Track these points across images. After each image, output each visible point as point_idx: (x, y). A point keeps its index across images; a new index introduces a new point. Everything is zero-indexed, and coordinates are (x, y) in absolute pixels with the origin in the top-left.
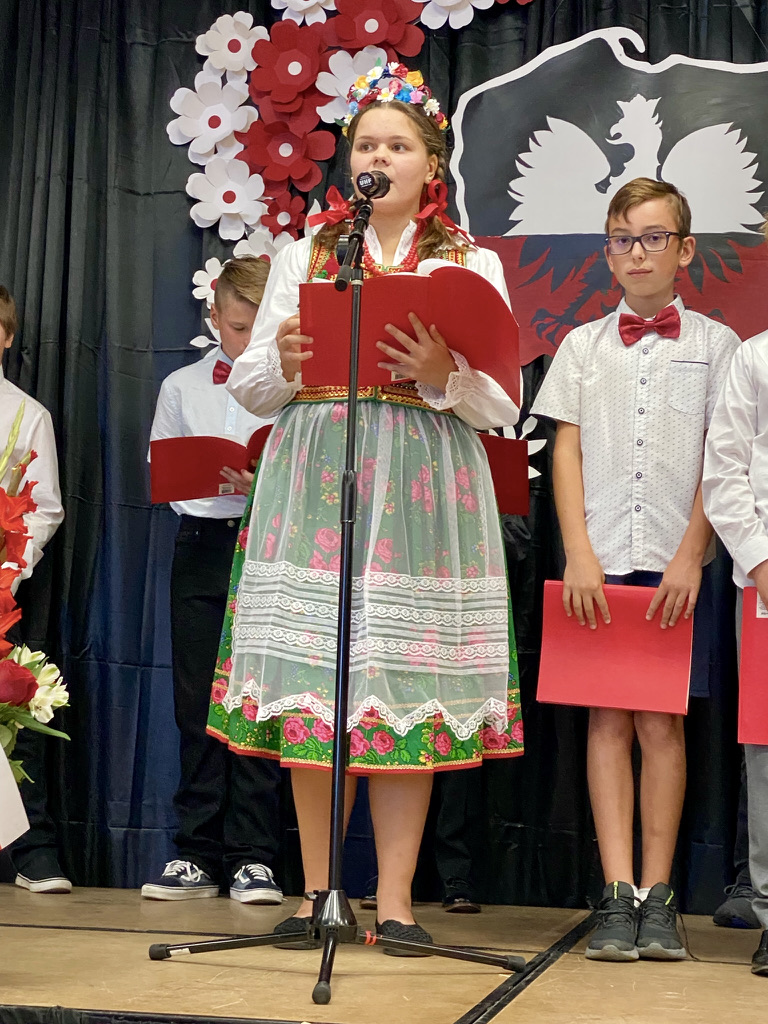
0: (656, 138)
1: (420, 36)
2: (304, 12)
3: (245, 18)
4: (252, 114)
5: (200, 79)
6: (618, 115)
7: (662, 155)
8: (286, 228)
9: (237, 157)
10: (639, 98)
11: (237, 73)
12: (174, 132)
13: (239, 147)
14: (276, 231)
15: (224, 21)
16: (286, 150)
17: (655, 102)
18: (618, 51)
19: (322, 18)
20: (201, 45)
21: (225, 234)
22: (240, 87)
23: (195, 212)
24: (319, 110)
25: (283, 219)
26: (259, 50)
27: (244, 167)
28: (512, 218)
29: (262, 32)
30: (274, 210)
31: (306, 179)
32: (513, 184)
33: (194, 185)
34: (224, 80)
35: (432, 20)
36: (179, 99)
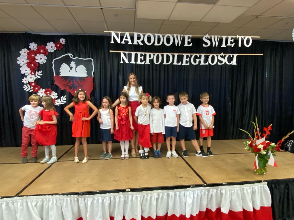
0: (75, 66)
1: (48, 53)
2: (34, 49)
3: (26, 49)
4: (28, 61)
5: (21, 56)
6: (71, 63)
7: (76, 68)
8: (33, 74)
9: (26, 66)
10: (73, 62)
11: (26, 56)
12: (18, 62)
13: (27, 65)
14: (32, 74)
15: (23, 50)
16: (32, 65)
17: (74, 62)
18: (70, 56)
19: (36, 50)
20: (20, 52)
21: (26, 75)
22: (26, 57)
23: (21, 72)
24: (36, 61)
25: (33, 73)
26: (28, 53)
27: (27, 67)
28: (60, 74)
29: (28, 51)
30: (31, 72)
31: (35, 68)
32: (60, 70)
33: (21, 69)
34: (24, 56)
35: (49, 51)
36: (18, 59)
